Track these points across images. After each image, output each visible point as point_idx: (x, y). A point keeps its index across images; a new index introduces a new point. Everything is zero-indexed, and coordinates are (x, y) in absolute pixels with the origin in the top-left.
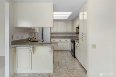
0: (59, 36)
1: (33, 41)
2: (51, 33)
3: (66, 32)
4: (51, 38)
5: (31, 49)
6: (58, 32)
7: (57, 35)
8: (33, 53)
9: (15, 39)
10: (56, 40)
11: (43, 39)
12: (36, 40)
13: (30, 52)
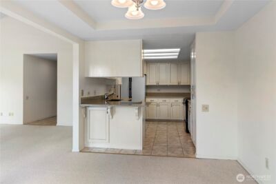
0: (162, 91)
1: (112, 100)
2: (147, 87)
3: (177, 84)
4: (147, 95)
5: (109, 110)
6: (160, 84)
7: (159, 90)
8: (111, 117)
9: (86, 96)
10: (156, 100)
11: (130, 96)
12: (119, 98)
13: (107, 115)
